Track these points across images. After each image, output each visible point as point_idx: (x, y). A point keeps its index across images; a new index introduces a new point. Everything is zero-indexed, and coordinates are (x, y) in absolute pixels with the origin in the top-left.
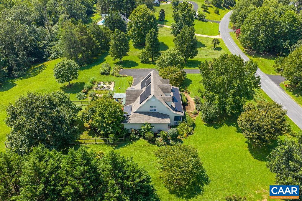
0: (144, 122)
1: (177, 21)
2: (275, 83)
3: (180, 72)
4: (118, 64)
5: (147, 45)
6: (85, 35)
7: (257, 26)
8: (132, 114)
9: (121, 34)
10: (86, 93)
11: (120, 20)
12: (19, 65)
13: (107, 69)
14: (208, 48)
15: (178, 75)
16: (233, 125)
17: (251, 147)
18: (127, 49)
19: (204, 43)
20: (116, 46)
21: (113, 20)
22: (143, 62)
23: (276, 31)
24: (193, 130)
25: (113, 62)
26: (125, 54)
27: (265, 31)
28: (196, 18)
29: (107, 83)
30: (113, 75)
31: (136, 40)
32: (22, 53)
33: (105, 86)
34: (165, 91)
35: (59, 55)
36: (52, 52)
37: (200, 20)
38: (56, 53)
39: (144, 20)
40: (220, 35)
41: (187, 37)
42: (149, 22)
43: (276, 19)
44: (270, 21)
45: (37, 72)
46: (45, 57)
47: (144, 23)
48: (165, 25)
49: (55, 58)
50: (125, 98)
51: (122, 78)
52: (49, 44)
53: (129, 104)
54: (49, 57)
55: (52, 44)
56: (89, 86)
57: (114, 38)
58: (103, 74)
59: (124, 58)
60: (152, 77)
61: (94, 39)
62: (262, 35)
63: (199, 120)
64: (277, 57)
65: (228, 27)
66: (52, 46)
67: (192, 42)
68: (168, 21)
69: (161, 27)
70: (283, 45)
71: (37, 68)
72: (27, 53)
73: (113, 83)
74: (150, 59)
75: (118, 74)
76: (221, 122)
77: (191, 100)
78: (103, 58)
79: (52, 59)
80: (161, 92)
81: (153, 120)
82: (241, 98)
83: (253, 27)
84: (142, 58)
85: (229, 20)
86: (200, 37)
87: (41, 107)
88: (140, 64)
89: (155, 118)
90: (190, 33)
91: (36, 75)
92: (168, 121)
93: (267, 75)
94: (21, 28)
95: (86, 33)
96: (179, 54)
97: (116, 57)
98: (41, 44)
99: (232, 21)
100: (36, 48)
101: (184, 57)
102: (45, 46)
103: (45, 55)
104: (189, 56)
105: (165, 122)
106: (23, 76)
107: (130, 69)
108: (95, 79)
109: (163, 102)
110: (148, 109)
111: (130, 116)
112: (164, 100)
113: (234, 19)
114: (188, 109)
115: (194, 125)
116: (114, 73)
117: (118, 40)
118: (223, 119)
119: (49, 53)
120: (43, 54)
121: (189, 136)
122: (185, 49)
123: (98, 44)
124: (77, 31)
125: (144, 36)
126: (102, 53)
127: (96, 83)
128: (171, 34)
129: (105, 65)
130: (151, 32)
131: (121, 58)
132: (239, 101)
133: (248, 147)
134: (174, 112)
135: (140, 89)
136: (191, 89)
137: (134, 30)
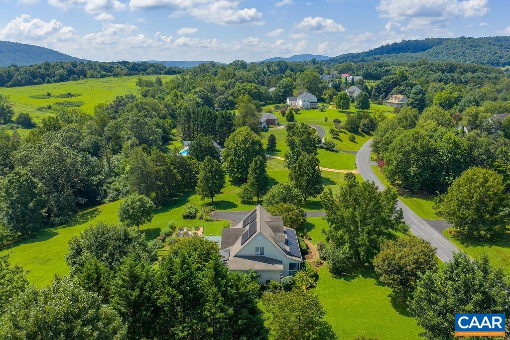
0: (247, 269)
1: (292, 149)
2: (435, 230)
3: (297, 211)
4: (208, 204)
5: (251, 177)
6: (162, 165)
7: (406, 154)
8: (231, 258)
9: (214, 164)
10: (163, 241)
11: (211, 148)
12: (60, 208)
13: (193, 211)
14: (338, 185)
15: (293, 215)
16: (371, 277)
17: (395, 302)
18: (221, 185)
19: (333, 179)
20: (207, 180)
21: (201, 147)
22: (244, 202)
23: (433, 161)
24: (315, 281)
25: (201, 202)
26: (218, 192)
27: (417, 161)
28: (321, 147)
29: (193, 229)
30: (201, 218)
31: (235, 174)
32: (68, 191)
33: (190, 232)
34: (276, 230)
35: (121, 195)
36: (111, 191)
37: (328, 149)
38: (116, 192)
39: (247, 146)
40: (356, 169)
41: (305, 167)
42: (253, 149)
43: (431, 145)
44: (422, 147)
45: (88, 219)
46: (99, 198)
47: (246, 151)
48: (277, 156)
49: (114, 199)
50: (221, 241)
51: (214, 222)
52: (107, 180)
53: (226, 247)
54: (106, 198)
55: (111, 181)
56: (168, 232)
57: (204, 169)
58: (186, 217)
59: (217, 198)
60: (258, 212)
61: (175, 171)
62: (414, 166)
63: (324, 270)
64: (436, 195)
65: (369, 158)
66: (110, 183)
67: (313, 173)
68: (281, 151)
69: (270, 158)
70: (445, 180)
71: (86, 213)
72: (74, 192)
73: (201, 229)
74: (255, 199)
75: (208, 217)
76: (354, 273)
77: (313, 247)
78: (186, 199)
79: (110, 201)
80: (270, 231)
81: (259, 266)
82: (378, 237)
83: (400, 155)
84: (243, 197)
85: (371, 149)
86: (328, 172)
87: (115, 239)
88: (241, 206)
89: (262, 264)
90: (310, 161)
91: (87, 222)
92: (280, 267)
93: (425, 220)
94: (73, 156)
95: (164, 163)
96: (295, 187)
97: (206, 196)
98: (95, 180)
99: (374, 150)
100: (88, 185)
101: (304, 195)
102: (100, 184)
103: (100, 195)
104: (311, 194)
105: (276, 269)
106: (66, 223)
107: (225, 211)
108: (176, 224)
109: (274, 243)
110: (253, 253)
111: (227, 261)
112: (275, 240)
113: (376, 148)
114: (308, 258)
115: (316, 277)
116: (202, 216)
117: (210, 171)
118: (357, 270)
119: (106, 193)
120: (96, 193)
121: (311, 289)
122: (305, 183)
123: (180, 178)
124: (152, 160)
125: (247, 167)
126: (183, 192)
127: (177, 229)
128: (285, 166)
129: (189, 206)
130: (256, 161)
131: (212, 196)
132: (376, 242)
133: (391, 302)
134: (288, 256)
135: (242, 228)
136: (313, 234)
137: (232, 160)
